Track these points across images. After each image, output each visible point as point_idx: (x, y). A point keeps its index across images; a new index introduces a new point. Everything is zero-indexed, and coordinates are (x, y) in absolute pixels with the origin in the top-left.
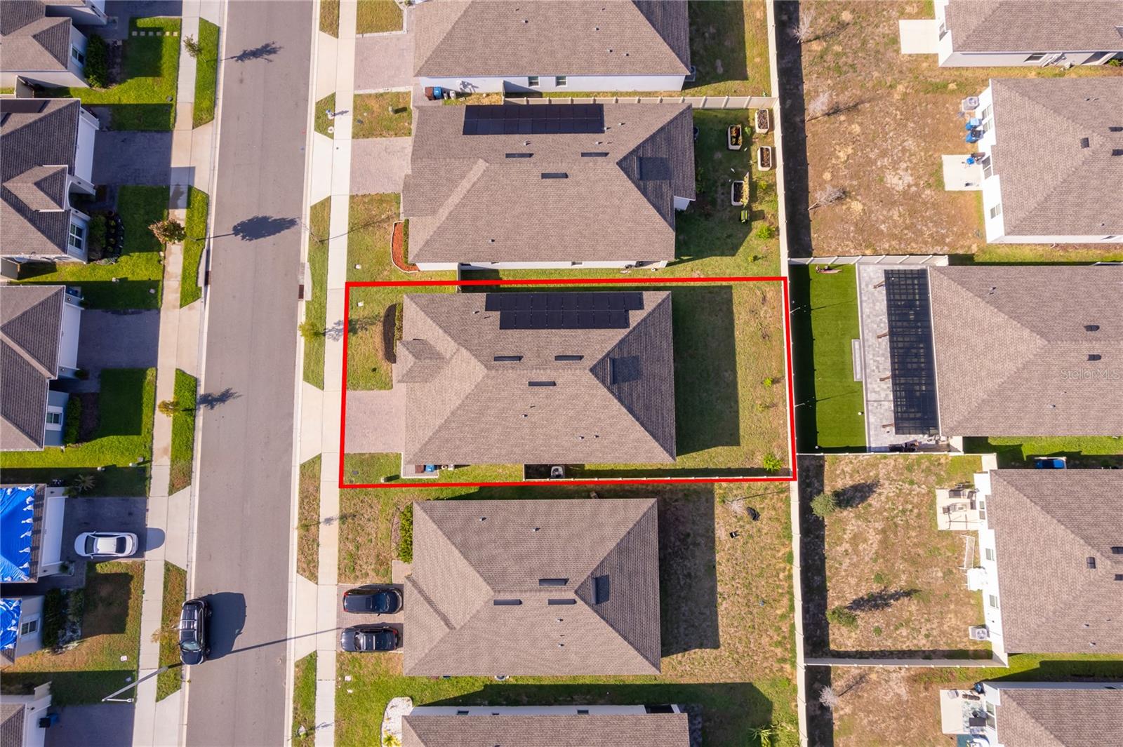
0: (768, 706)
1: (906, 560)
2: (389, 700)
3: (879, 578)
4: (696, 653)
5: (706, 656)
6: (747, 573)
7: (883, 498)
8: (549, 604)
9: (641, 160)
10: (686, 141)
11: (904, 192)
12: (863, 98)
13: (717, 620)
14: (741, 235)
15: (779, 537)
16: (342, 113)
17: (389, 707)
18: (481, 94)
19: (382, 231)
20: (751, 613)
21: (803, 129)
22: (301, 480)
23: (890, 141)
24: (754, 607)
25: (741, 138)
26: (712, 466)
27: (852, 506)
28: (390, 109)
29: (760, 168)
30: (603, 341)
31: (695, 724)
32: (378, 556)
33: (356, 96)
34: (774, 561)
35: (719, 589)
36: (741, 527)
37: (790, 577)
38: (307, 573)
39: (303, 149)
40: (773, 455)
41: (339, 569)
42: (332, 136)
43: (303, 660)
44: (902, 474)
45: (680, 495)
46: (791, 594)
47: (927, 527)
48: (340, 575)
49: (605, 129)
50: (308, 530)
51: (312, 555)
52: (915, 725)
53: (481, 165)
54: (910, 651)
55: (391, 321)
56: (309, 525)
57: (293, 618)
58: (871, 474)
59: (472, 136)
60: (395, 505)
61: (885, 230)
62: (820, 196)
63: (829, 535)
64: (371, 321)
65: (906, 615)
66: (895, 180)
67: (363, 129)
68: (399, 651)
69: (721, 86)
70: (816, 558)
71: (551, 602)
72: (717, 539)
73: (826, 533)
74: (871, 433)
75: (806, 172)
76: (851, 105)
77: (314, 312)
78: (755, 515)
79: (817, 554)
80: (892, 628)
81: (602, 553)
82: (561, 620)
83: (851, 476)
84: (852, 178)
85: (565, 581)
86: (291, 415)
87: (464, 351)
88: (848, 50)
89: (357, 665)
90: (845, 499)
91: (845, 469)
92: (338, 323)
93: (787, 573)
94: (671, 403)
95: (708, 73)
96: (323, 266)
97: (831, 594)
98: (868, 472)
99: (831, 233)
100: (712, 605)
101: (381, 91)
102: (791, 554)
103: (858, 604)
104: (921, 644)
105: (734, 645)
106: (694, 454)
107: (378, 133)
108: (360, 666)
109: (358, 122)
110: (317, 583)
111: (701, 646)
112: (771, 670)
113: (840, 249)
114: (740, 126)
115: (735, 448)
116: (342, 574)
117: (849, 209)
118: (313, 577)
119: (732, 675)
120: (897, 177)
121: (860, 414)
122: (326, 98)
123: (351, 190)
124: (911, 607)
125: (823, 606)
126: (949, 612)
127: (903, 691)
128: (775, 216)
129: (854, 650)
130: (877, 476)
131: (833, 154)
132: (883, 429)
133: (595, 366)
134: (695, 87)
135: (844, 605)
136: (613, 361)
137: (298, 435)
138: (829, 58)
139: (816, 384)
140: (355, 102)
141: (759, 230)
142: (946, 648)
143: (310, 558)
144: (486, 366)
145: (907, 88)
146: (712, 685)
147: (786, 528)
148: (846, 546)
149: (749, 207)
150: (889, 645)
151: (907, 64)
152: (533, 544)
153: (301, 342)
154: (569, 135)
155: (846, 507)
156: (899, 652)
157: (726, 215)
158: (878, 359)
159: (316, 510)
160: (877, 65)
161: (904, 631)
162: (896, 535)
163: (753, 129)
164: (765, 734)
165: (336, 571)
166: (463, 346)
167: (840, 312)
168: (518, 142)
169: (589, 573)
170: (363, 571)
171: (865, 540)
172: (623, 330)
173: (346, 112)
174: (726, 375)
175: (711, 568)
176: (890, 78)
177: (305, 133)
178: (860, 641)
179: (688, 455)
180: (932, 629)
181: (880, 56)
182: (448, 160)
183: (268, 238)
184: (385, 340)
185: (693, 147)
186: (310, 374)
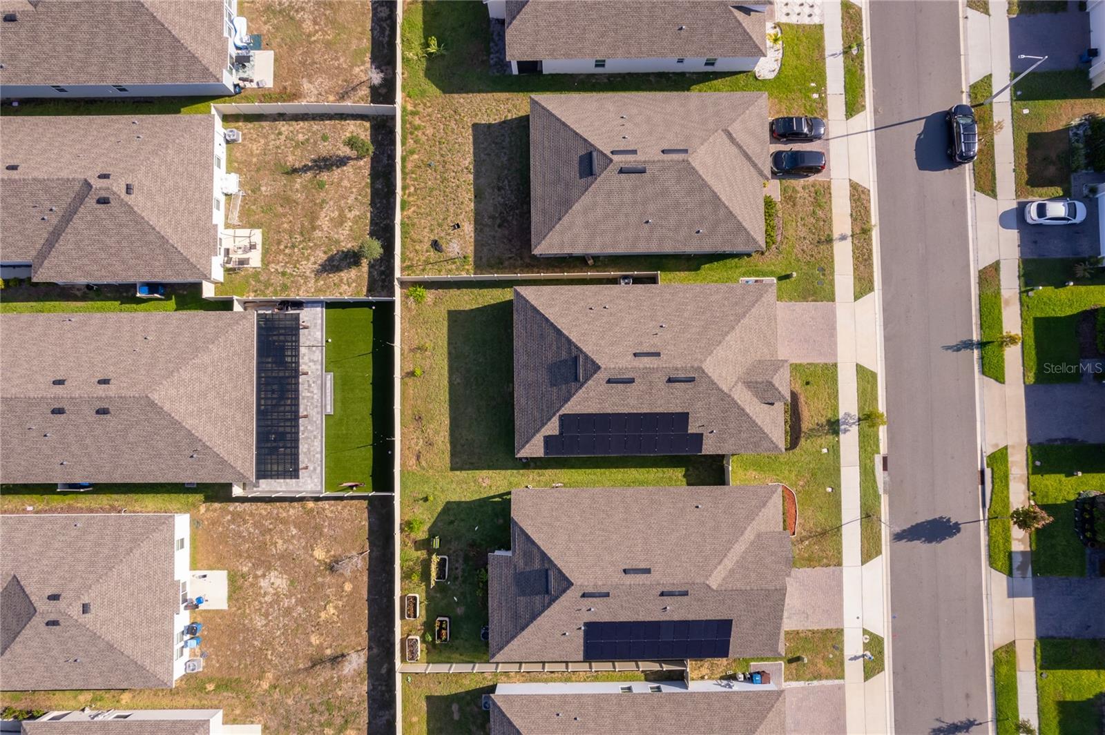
0: (429, 74)
1: (295, 201)
2: (777, 78)
3: (321, 186)
4: (494, 119)
5: (485, 117)
6: (445, 192)
7: (312, 259)
8: (636, 151)
9: (547, 592)
10: (497, 618)
11: (269, 569)
12: (306, 674)
13: (474, 149)
14: (439, 524)
15: (413, 225)
16: (856, 658)
17: (777, 71)
18: (709, 678)
19: (807, 528)
20: (442, 155)
21: (370, 639)
22: (872, 276)
23: (281, 625)
24: (439, 162)
25: (437, 629)
26: (476, 291)
27: (343, 252)
28: (806, 661)
29: (417, 596)
30: (585, 400)
31: (497, 57)
32: (794, 205)
33: (842, 677)
34: (418, 203)
35: (471, 177)
36: (449, 234)
37: (404, 188)
38: (860, 189)
39: (894, 617)
40: (417, 301)
41: (830, 194)
42: (865, 632)
43: (858, 112)
44: (292, 282)
45: (506, 263)
46: (403, 172)
47: (272, 232)
48: (829, 188)
49: (583, 628)
50: (863, 229)
51: (857, 207)
52: (298, 57)
53: (714, 582)
54: (297, 121)
55: (795, 434)
56: (861, 232)
57: (870, 149)
58: (322, 282)
59: (722, 618)
60: (781, 253)
61: (292, 528)
62: (357, 563)
63: (366, 225)
64: (813, 433)
65: (298, 152)
66: (278, 582)
67: (832, 638)
68: (770, 119)
69: (454, 689)
70: (379, 205)
71: (634, 152)
72: (472, 222)
73: (368, 228)
74: (320, 321)
75: (370, 591)
76: (318, 667)
77: (872, 442)
78: (435, 245)
79: (378, 209)
80: (312, 141)
81: (586, 199)
82: (624, 138)
83: (341, 280)
84: (323, 585)
85: (621, 171)
86: (887, 339)
87: (726, 390)
88: (318, 729)
89: (808, 108)
90: (351, 259)
91: (346, 287)
92: (846, 431)
93: (407, 192)
94: (517, 344)
95: (468, 704)
96: (865, 490)
97: (367, 172)
98: (325, 284)
99: (348, 526)
100: (478, 162)
101: (815, 683)
102: (403, 209)
103: (342, 162)
104: (286, 127)
105: (458, 127)
106: (492, 302)
107: (817, 635)
108: (805, 107)
109: (838, 647)
110: (850, 180)
111: (489, 126)
112: (425, 105)
113: (340, 508)
114: (438, 642)
115: (453, 309)
116: (827, 189)
117: (328, 551)
118: (854, 187)
119: (462, 100)
120: (275, 586)
121: (330, 340)
122: (874, 675)
123: (841, 572)
124: (292, 160)
125: (375, 160)
126: (258, 155)
127: (306, 86)
128: (404, 544)
129: (348, 122)
130: (317, 281)
131: (341, 611)
132: (309, 324)
133: (595, 372)
134: (483, 688)
135: (355, 162)
136: (576, 379)
137: (878, 320)
138: (339, 721)
139: (371, 370)
140: (843, 670)
141: (422, 529)
142: (264, 124)
143: (858, 203)
144: (703, 371)
145: (259, 685)
146: (479, 91)
147: (406, 232)
148: (349, 215)
149: (430, 553)
150: (316, 126)
151: (256, 713)
152: (651, 207)
153: (882, 407)
154: (621, 620)
155: (348, 251)
156: (306, 120)
157: (454, 546)
158: (309, 394)
159: (855, 248)
160: (287, 711)
161: (301, 137)
162: (302, 225)
163: (424, 641)
164: (433, 49)
165: (832, 192)
166: (725, 393)
167: (343, 442)
168: (677, 611)
169: (599, 179)
170: (807, 191)
171: (331, 220)
172: (566, 412)
173: (851, 659)
174: (458, 380)
175: (478, 196)
176: (276, 697)
177: (894, 636)
178: (342, 129)
179: (498, 301)
180: (274, 140)
181: (284, 722)
182: (748, 588)
183: (923, 520)
184: (799, 414)
185: (490, 611)
186: (871, 379)
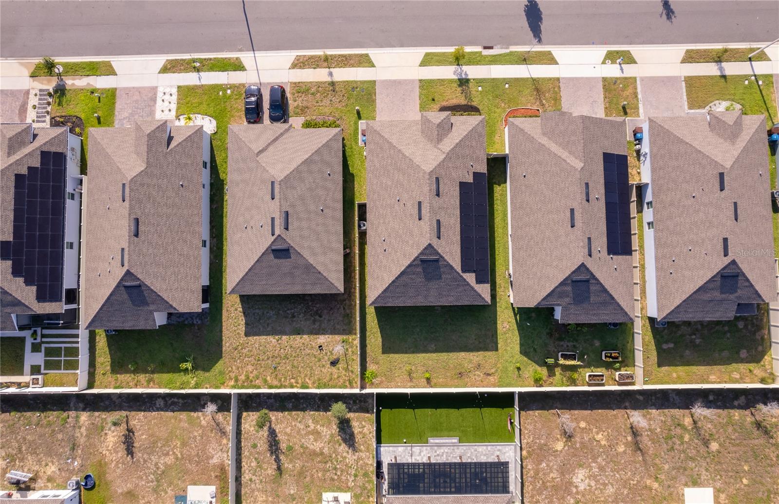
0: (207, 369)
1: (302, 468)
2: (215, 118)
3: (290, 449)
4: (242, 321)
5: (240, 327)
6: (295, 357)
7: (345, 454)
8: (272, 218)
9: (587, 281)
10: (605, 317)
11: (571, 483)
12: (646, 455)
13: (264, 335)
14: (536, 359)
15: (319, 380)
16: (622, 69)
17: (210, 118)
18: (639, 168)
19: (534, 101)
20: (268, 359)
21: (619, 408)
22: (358, 55)
23: (612, 474)
24: (272, 361)
25: (611, 360)
26: (368, 334)
27: (339, 432)
28: (625, 103)
29: (588, 374)
30: (451, 254)
31: (196, 318)
32: (307, 107)
33: (635, 78)
34: (303, 376)
35: (284, 337)
36: (326, 353)
37: (292, 387)
38: (296, 62)
39: (593, 44)
40: (376, 376)
41: (299, 83)
42: (604, 63)
43: (241, 62)
44: (362, 469)
45: (348, 311)
46: (280, 387)
47: (325, 485)
48: (295, 83)
49: (611, 256)
50: (324, 61)
51: (309, 64)
52: (192, 467)
53: (579, 165)
54: (241, 467)
55: (470, 109)
56: (327, 62)
57: (268, 55)
58: (362, 447)
59: (602, 159)
60: (341, 118)
61: (542, 466)
62: (567, 418)
63: (320, 415)
64: (468, 96)
65: (265, 466)
66: (581, 476)
67: (609, 85)
68: (246, 123)
69: (653, 347)
70: (304, 405)
71: (273, 219)
72: (318, 336)
73: (321, 413)
74: (391, 448)
75: (586, 409)
76: (640, 446)
77: (474, 57)
78: (334, 363)
79: (307, 406)
80: (256, 456)
81: (306, 254)
82: (262, 226)
83: (360, 432)
84: (581, 443)
85: (287, 229)
86: (402, 45)
87: (444, 156)
88: (685, 446)
89: (237, 97)
90: (344, 425)
91: (365, 428)
92: (466, 74)
93: (295, 384)
94: (409, 303)
95: (662, 337)
96: (507, 62)
97: (280, 414)
98: (363, 445)
99: (539, 425)
100: (273, 332)
101: (640, 96)
102: (307, 388)
103: (272, 433)
104: (246, 475)
105: (247, 347)
106: (376, 321)
107: (607, 95)
108: (236, 99)
109: (615, 81)
110: (290, 69)
111: (247, 324)
112: (230, 372)
113: (526, 432)
114: (620, 359)
115: (381, 350)
116: (296, 85)
117: (558, 439)
118: (294, 66)
119: (228, 344)
120: (584, 478)
121: (405, 441)
122: (633, 57)
123: (563, 78)
124: (271, 470)
125: (271, 408)
126: (267, 496)
127: (215, 461)
128: (551, 385)
129: (242, 429)
130: (361, 451)
131: (600, 430)
132: (393, 456)
133: (433, 247)
134: (651, 326)
135: (272, 423)
136: (437, 261)
137: (388, 51)
138: (679, 431)
139: (426, 410)
140: (630, 78)
141: (540, 371)
142: (243, 492)
143: (306, 63)
144: (432, 171)
145: (655, 490)
146: (221, 331)
147: (325, 385)
148: (312, 426)
149: (557, 365)
150: (245, 453)
151: (676, 492)
152: (312, 207)
153: (451, 50)
154: (605, 229)
155: (339, 427)
156: (241, 460)
157: (551, 348)
158: (445, 456)
159: (338, 66)
160: (674, 468)
161: (254, 464)
162: (320, 462)
163: (619, 369)
164: (189, 365)
165: (298, 81)
166: (446, 156)
167: (479, 430)
168: (599, 191)
169: (292, 245)
170: (297, 98)
171: (316, 440)
172: (460, 268)
173: (623, 72)
174: (433, 346)
175: (298, 332)
176: (663, 477)
177: (606, 44)
178: (248, 433)
179: (375, 317)
180: (256, 484)
181: (681, 471)
182: (582, 141)
183: (527, 23)
184: (454, 106)
185: (600, 322)
186: (430, 57)
